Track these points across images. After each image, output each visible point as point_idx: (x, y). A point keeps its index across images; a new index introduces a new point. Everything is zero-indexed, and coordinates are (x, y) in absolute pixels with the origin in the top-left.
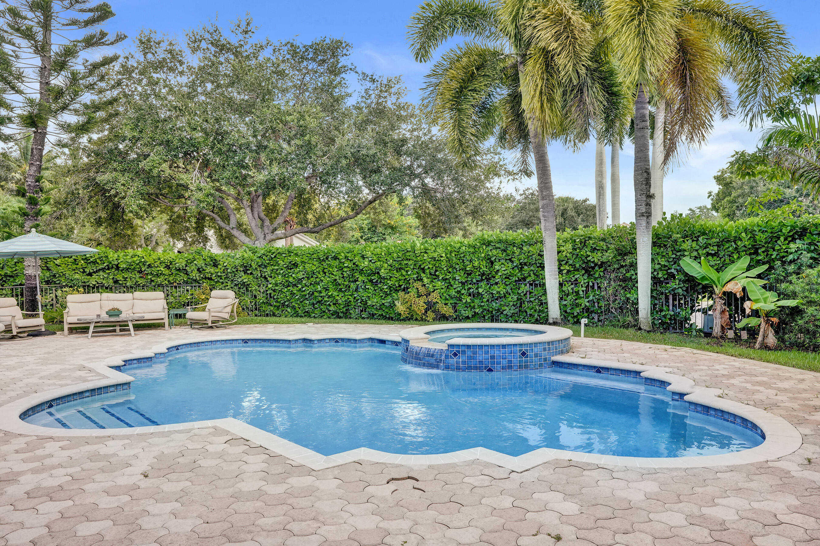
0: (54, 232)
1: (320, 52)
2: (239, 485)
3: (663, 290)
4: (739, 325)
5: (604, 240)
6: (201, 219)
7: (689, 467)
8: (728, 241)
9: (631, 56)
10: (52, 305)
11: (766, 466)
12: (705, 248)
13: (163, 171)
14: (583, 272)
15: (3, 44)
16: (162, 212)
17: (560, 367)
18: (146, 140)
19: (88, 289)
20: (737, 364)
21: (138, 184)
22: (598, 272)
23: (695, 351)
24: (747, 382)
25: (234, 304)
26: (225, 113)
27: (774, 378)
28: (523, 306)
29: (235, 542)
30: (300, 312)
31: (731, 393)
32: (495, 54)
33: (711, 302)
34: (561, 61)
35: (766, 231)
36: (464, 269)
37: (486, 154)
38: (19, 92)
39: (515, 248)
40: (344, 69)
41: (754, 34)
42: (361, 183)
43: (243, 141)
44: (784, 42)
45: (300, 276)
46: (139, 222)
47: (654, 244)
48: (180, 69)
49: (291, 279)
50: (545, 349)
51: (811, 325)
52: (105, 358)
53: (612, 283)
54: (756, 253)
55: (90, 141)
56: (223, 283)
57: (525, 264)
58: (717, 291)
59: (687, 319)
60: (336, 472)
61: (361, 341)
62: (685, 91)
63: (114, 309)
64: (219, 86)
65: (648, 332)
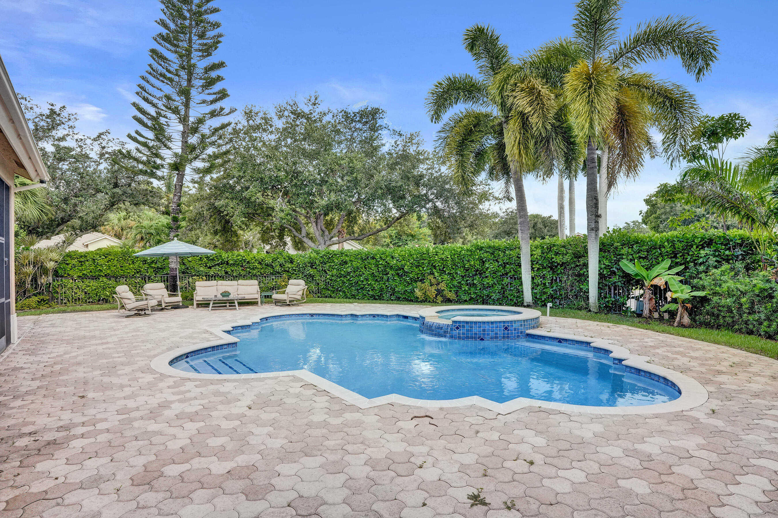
0: (187, 239)
1: (364, 116)
2: (310, 417)
3: (607, 283)
4: (663, 309)
5: (564, 247)
6: (282, 229)
7: (626, 414)
8: (655, 248)
9: (583, 117)
10: (186, 288)
11: (681, 414)
12: (639, 253)
13: (258, 198)
14: (549, 269)
15: (160, 118)
16: (256, 226)
17: (532, 338)
18: (248, 177)
19: (209, 277)
20: (661, 338)
21: (241, 207)
22: (560, 270)
23: (630, 328)
24: (668, 352)
25: (304, 290)
26: (299, 158)
27: (688, 349)
28: (506, 293)
29: (310, 456)
30: (348, 295)
31: (656, 360)
32: (487, 116)
33: (642, 292)
34: (533, 120)
35: (683, 241)
36: (464, 267)
37: (480, 185)
38: (169, 148)
39: (500, 252)
40: (381, 127)
41: (673, 101)
42: (391, 206)
43: (312, 178)
44: (695, 107)
45: (349, 270)
46: (241, 232)
47: (601, 250)
48: (270, 130)
49: (342, 272)
50: (521, 325)
51: (715, 310)
52: (220, 325)
53: (570, 277)
54: (675, 257)
55: (212, 179)
56: (296, 274)
57: (507, 263)
58: (646, 284)
59: (624, 304)
60: (376, 410)
61: (391, 316)
62: (623, 141)
63: (225, 292)
64: (295, 141)
65: (596, 313)
